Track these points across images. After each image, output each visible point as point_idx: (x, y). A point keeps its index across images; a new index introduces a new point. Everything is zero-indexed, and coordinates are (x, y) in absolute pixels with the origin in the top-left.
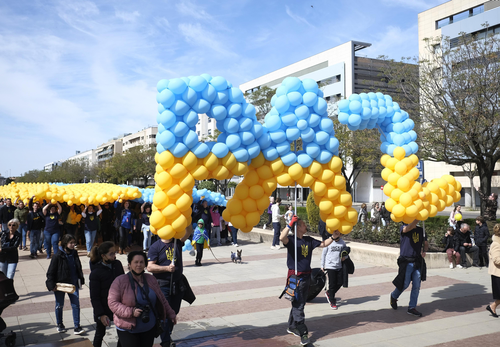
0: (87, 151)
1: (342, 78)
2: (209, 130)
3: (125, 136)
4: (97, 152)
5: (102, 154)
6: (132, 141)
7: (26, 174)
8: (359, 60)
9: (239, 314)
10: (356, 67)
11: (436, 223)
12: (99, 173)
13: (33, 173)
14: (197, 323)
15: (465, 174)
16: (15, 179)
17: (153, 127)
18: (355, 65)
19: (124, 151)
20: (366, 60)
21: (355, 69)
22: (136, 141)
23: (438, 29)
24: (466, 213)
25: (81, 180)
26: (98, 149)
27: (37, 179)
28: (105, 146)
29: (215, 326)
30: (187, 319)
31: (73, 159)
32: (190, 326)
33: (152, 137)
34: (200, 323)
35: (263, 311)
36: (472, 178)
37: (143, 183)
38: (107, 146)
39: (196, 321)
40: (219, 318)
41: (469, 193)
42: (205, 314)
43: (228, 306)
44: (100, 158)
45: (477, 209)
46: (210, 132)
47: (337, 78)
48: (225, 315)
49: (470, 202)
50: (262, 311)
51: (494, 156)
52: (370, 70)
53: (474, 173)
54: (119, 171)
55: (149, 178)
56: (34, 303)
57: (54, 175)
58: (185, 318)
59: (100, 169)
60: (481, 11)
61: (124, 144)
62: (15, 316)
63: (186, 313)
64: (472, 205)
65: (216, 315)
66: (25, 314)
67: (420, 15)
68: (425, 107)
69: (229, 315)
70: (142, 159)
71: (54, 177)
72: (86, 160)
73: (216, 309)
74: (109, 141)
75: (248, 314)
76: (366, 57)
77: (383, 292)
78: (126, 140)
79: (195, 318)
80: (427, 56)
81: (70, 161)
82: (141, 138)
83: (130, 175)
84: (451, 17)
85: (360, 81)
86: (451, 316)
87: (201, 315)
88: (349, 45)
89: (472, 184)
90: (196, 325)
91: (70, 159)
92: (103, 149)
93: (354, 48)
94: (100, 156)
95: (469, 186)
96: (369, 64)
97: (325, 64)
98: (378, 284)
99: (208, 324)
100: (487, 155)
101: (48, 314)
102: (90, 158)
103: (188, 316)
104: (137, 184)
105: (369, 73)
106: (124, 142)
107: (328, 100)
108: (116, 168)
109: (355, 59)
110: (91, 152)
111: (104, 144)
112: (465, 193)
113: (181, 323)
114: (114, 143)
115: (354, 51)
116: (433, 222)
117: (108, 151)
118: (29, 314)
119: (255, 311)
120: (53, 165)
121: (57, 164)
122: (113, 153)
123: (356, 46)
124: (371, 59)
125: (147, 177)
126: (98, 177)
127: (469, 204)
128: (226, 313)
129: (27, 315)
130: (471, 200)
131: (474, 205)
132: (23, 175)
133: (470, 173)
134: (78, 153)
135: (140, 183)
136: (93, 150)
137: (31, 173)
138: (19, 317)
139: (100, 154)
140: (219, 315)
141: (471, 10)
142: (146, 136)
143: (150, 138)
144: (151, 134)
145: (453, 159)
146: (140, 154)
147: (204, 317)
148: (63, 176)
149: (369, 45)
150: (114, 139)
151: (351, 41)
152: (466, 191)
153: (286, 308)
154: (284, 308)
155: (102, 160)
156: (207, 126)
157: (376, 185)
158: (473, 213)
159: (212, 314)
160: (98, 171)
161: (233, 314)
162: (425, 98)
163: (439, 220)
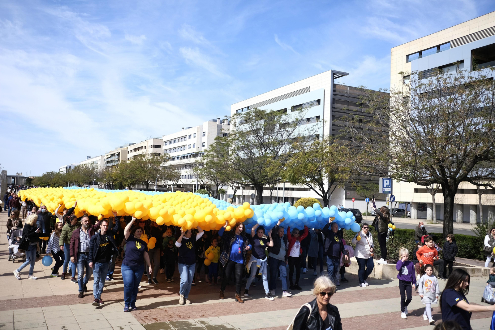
0: (97, 157)
1: (322, 102)
2: (203, 143)
3: (130, 145)
4: (105, 158)
5: (109, 160)
6: (135, 150)
7: (44, 175)
8: (337, 87)
9: (233, 314)
10: (335, 93)
11: (403, 235)
12: (107, 177)
13: (50, 174)
14: (198, 322)
15: (428, 191)
16: (34, 178)
17: (155, 138)
18: (334, 91)
19: (128, 159)
20: (343, 87)
21: (333, 94)
22: (139, 150)
23: (408, 62)
24: (428, 226)
25: (91, 182)
26: (106, 155)
27: (53, 179)
28: (112, 153)
29: (214, 325)
30: (189, 317)
31: (84, 164)
32: (191, 324)
33: (153, 147)
34: (200, 321)
35: (255, 312)
36: (434, 195)
37: (145, 187)
38: (114, 153)
39: (197, 320)
40: (216, 317)
41: (431, 208)
42: (204, 314)
43: (224, 306)
44: (107, 164)
45: (437, 223)
46: (204, 144)
47: (317, 102)
48: (221, 315)
49: (431, 216)
50: (253, 312)
51: (458, 178)
52: (346, 96)
53: (436, 190)
54: (125, 176)
55: (150, 183)
56: (56, 296)
57: (68, 177)
58: (187, 316)
59: (108, 173)
60: (447, 48)
61: (129, 152)
62: (40, 307)
63: (187, 311)
64: (433, 219)
65: (213, 315)
66: (49, 306)
67: (393, 50)
68: (397, 133)
69: (225, 315)
70: (145, 166)
71: (68, 179)
72: (96, 165)
73: (213, 309)
74: (116, 149)
75: (242, 315)
76: (343, 85)
77: (359, 299)
78: (131, 148)
79: (195, 317)
80: (401, 88)
81: (82, 165)
82: (143, 147)
83: (134, 180)
84: (420, 53)
85: (337, 105)
86: (421, 326)
87: (201, 314)
88: (329, 74)
89: (434, 200)
90: (196, 324)
91: (82, 163)
92: (110, 155)
93: (334, 77)
94: (107, 162)
95: (431, 201)
96: (346, 90)
97: (307, 90)
98: (354, 291)
99: (207, 323)
100: (451, 177)
101: (68, 306)
102: (99, 163)
103: (189, 314)
104: (139, 188)
105: (346, 99)
106: (129, 150)
107: (308, 121)
108: (122, 173)
109: (334, 86)
110: (100, 158)
111: (111, 151)
112: (426, 208)
113: (184, 320)
114: (120, 151)
115: (333, 78)
116: (400, 234)
117: (115, 158)
118: (52, 306)
119: (247, 313)
120: (67, 167)
121: (70, 167)
122: (119, 159)
123: (335, 75)
124: (348, 86)
125: (149, 182)
126: (106, 181)
127: (430, 217)
128: (222, 313)
129: (50, 306)
130: (432, 214)
131: (435, 219)
132: (41, 176)
133: (433, 190)
134: (88, 159)
135: (142, 187)
136: (101, 156)
137: (48, 174)
138: (44, 308)
139: (108, 160)
140: (216, 314)
141: (438, 47)
142: (148, 146)
143: (151, 147)
144: (152, 144)
145: (421, 180)
146: (143, 162)
147: (203, 316)
148: (76, 178)
149: (346, 74)
150: (120, 148)
151: (331, 70)
152: (428, 205)
153: (274, 310)
154: (273, 310)
155: (109, 165)
156: (201, 139)
157: (348, 197)
158: (434, 226)
159: (210, 314)
160: (106, 175)
161: (228, 314)
162: (398, 124)
163: (406, 233)
